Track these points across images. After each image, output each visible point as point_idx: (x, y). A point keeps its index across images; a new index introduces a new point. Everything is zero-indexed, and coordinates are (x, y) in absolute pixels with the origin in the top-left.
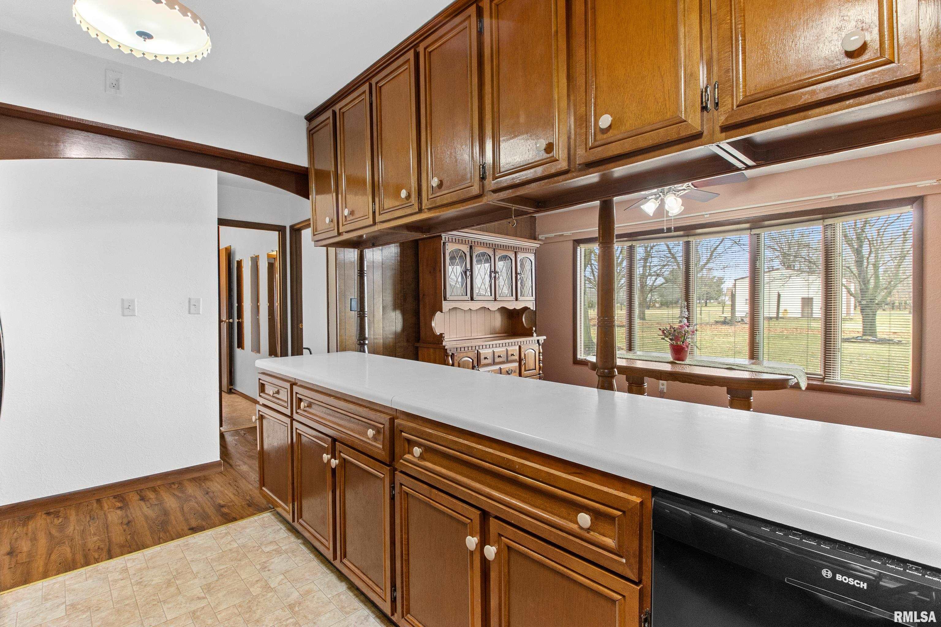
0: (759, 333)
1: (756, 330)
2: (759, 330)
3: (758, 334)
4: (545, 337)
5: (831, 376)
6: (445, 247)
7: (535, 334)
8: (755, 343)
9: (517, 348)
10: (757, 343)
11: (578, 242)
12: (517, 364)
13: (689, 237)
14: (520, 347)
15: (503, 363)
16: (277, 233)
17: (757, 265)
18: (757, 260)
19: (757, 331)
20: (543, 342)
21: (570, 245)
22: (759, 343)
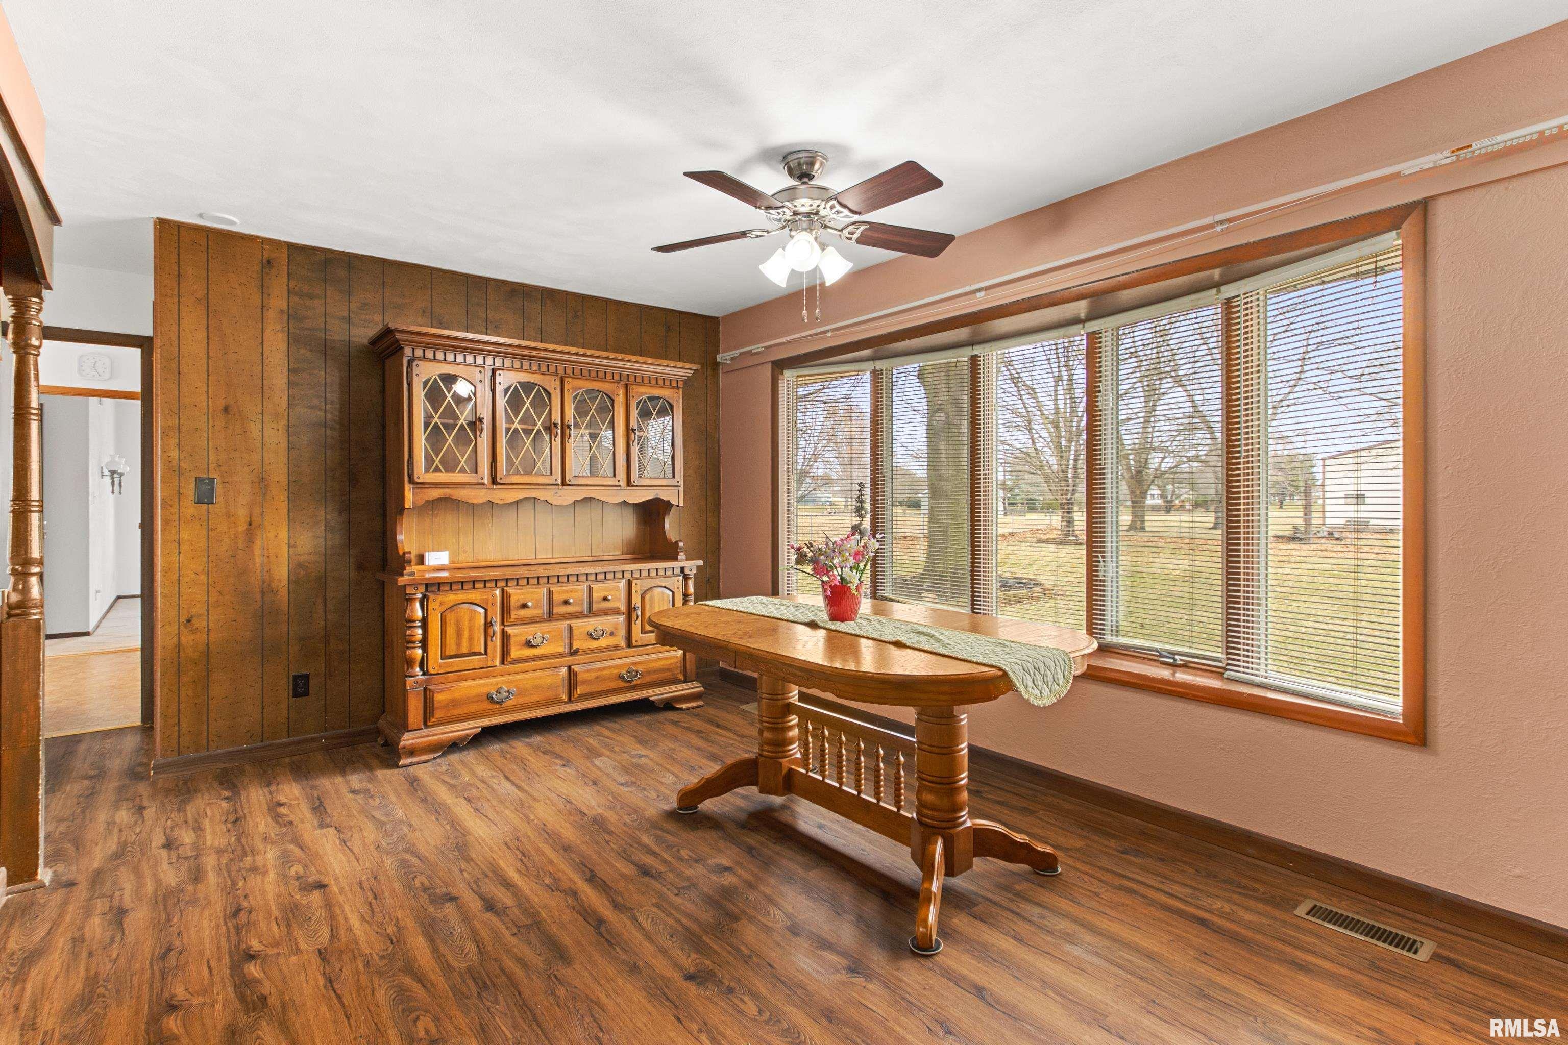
0: (1103, 557)
1: (1096, 552)
2: (1104, 552)
3: (1101, 559)
4: (700, 563)
5: (1241, 664)
6: (412, 370)
7: (682, 556)
8: (1097, 580)
9: (622, 584)
10: (1101, 581)
11: (780, 366)
12: (622, 619)
13: (975, 347)
14: (629, 583)
15: (579, 615)
16: (139, 350)
17: (1099, 403)
18: (1100, 391)
19: (1100, 552)
20: (695, 571)
21: (767, 370)
22: (1104, 581)
